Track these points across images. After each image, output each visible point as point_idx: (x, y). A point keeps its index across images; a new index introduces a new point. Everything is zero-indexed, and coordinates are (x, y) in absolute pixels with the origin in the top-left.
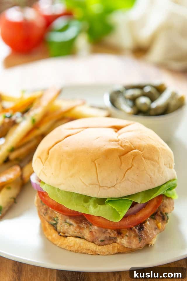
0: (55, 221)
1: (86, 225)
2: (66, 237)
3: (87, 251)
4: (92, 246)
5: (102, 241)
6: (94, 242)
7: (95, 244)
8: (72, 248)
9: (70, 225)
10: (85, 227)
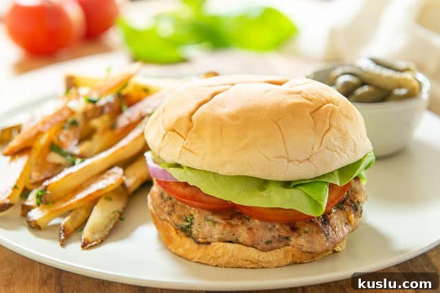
0: (188, 221)
1: (240, 221)
2: (209, 243)
3: (244, 263)
4: (253, 253)
5: (268, 242)
6: (256, 246)
7: (256, 248)
8: (219, 259)
9: (215, 223)
10: (240, 224)
